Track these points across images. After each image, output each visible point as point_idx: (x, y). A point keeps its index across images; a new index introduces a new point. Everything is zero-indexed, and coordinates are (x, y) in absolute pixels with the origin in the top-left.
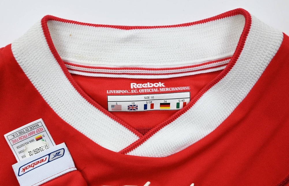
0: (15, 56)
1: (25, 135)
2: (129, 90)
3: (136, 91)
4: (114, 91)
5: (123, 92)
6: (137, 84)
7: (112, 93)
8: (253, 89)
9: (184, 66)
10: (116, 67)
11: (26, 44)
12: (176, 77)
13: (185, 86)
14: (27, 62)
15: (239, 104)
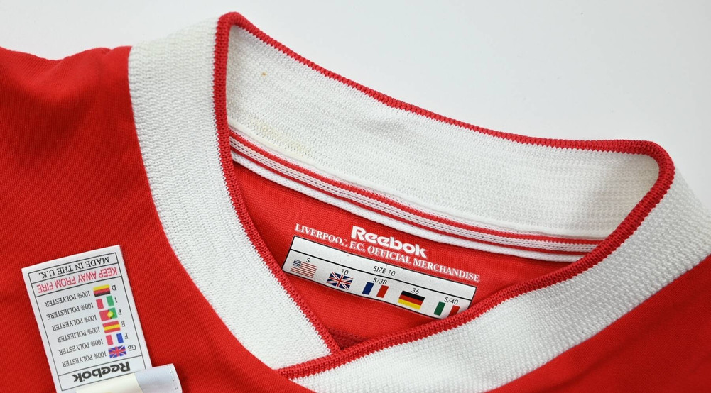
0: (131, 79)
1: (72, 279)
2: (346, 240)
3: (361, 247)
4: (313, 230)
5: (332, 239)
6: (368, 231)
7: (307, 232)
8: (614, 324)
9: (484, 227)
10: (334, 179)
11: (164, 60)
12: (456, 246)
13: (469, 272)
14: (151, 100)
15: (572, 347)
